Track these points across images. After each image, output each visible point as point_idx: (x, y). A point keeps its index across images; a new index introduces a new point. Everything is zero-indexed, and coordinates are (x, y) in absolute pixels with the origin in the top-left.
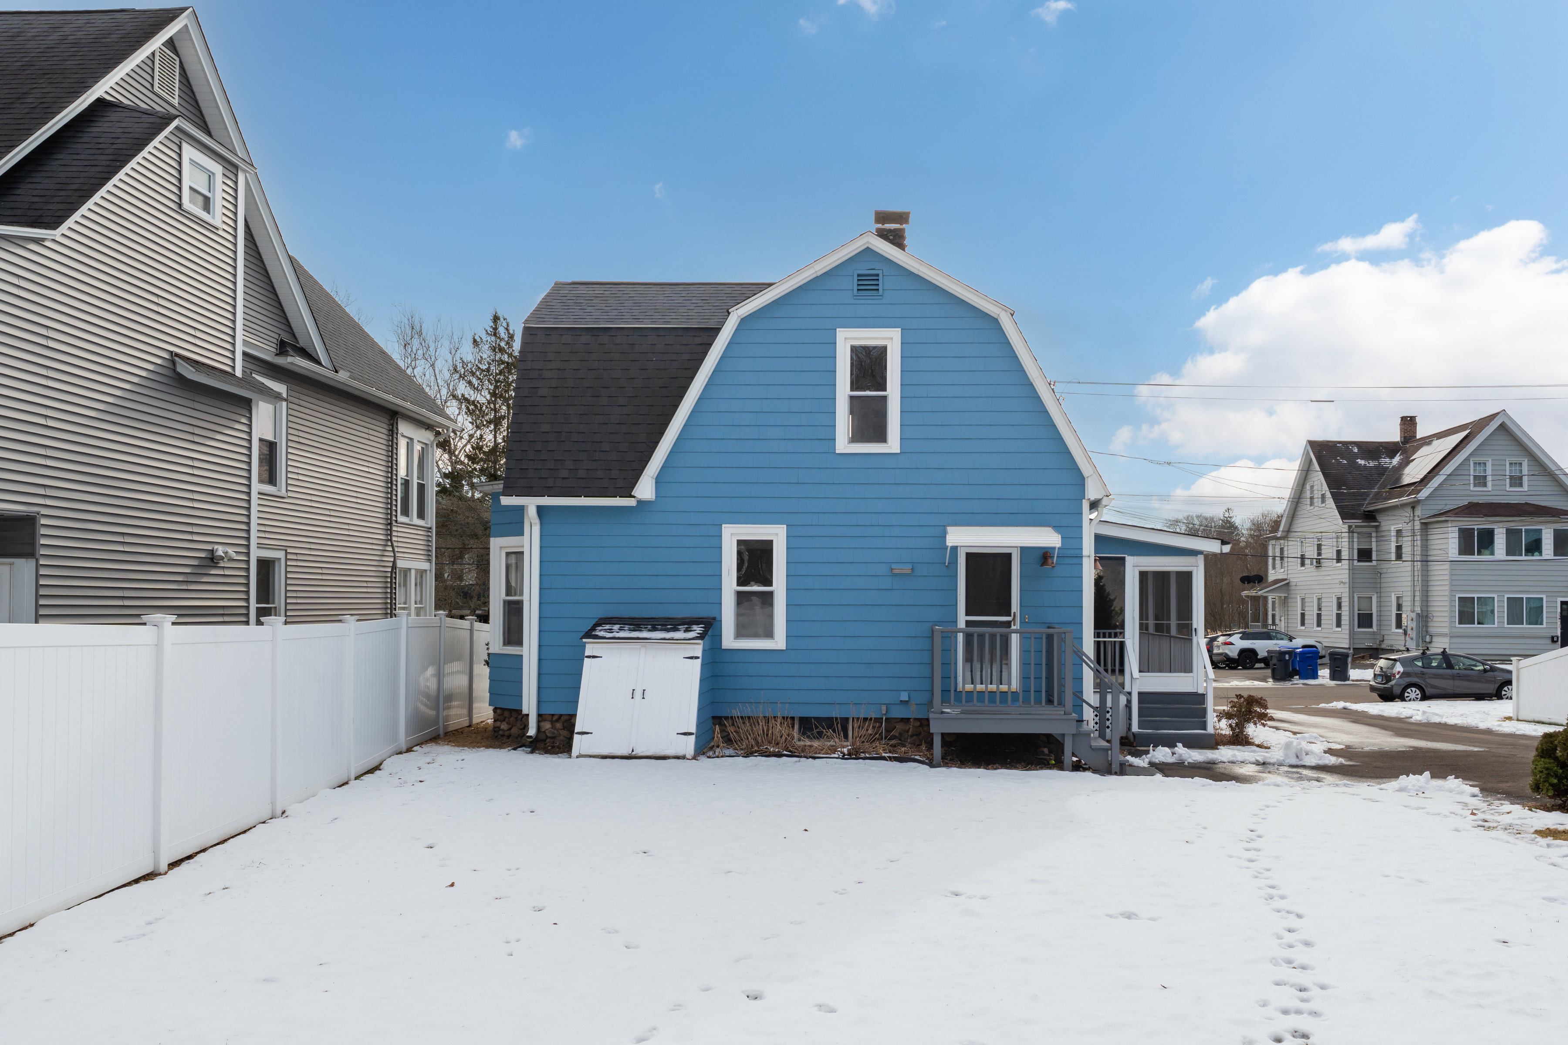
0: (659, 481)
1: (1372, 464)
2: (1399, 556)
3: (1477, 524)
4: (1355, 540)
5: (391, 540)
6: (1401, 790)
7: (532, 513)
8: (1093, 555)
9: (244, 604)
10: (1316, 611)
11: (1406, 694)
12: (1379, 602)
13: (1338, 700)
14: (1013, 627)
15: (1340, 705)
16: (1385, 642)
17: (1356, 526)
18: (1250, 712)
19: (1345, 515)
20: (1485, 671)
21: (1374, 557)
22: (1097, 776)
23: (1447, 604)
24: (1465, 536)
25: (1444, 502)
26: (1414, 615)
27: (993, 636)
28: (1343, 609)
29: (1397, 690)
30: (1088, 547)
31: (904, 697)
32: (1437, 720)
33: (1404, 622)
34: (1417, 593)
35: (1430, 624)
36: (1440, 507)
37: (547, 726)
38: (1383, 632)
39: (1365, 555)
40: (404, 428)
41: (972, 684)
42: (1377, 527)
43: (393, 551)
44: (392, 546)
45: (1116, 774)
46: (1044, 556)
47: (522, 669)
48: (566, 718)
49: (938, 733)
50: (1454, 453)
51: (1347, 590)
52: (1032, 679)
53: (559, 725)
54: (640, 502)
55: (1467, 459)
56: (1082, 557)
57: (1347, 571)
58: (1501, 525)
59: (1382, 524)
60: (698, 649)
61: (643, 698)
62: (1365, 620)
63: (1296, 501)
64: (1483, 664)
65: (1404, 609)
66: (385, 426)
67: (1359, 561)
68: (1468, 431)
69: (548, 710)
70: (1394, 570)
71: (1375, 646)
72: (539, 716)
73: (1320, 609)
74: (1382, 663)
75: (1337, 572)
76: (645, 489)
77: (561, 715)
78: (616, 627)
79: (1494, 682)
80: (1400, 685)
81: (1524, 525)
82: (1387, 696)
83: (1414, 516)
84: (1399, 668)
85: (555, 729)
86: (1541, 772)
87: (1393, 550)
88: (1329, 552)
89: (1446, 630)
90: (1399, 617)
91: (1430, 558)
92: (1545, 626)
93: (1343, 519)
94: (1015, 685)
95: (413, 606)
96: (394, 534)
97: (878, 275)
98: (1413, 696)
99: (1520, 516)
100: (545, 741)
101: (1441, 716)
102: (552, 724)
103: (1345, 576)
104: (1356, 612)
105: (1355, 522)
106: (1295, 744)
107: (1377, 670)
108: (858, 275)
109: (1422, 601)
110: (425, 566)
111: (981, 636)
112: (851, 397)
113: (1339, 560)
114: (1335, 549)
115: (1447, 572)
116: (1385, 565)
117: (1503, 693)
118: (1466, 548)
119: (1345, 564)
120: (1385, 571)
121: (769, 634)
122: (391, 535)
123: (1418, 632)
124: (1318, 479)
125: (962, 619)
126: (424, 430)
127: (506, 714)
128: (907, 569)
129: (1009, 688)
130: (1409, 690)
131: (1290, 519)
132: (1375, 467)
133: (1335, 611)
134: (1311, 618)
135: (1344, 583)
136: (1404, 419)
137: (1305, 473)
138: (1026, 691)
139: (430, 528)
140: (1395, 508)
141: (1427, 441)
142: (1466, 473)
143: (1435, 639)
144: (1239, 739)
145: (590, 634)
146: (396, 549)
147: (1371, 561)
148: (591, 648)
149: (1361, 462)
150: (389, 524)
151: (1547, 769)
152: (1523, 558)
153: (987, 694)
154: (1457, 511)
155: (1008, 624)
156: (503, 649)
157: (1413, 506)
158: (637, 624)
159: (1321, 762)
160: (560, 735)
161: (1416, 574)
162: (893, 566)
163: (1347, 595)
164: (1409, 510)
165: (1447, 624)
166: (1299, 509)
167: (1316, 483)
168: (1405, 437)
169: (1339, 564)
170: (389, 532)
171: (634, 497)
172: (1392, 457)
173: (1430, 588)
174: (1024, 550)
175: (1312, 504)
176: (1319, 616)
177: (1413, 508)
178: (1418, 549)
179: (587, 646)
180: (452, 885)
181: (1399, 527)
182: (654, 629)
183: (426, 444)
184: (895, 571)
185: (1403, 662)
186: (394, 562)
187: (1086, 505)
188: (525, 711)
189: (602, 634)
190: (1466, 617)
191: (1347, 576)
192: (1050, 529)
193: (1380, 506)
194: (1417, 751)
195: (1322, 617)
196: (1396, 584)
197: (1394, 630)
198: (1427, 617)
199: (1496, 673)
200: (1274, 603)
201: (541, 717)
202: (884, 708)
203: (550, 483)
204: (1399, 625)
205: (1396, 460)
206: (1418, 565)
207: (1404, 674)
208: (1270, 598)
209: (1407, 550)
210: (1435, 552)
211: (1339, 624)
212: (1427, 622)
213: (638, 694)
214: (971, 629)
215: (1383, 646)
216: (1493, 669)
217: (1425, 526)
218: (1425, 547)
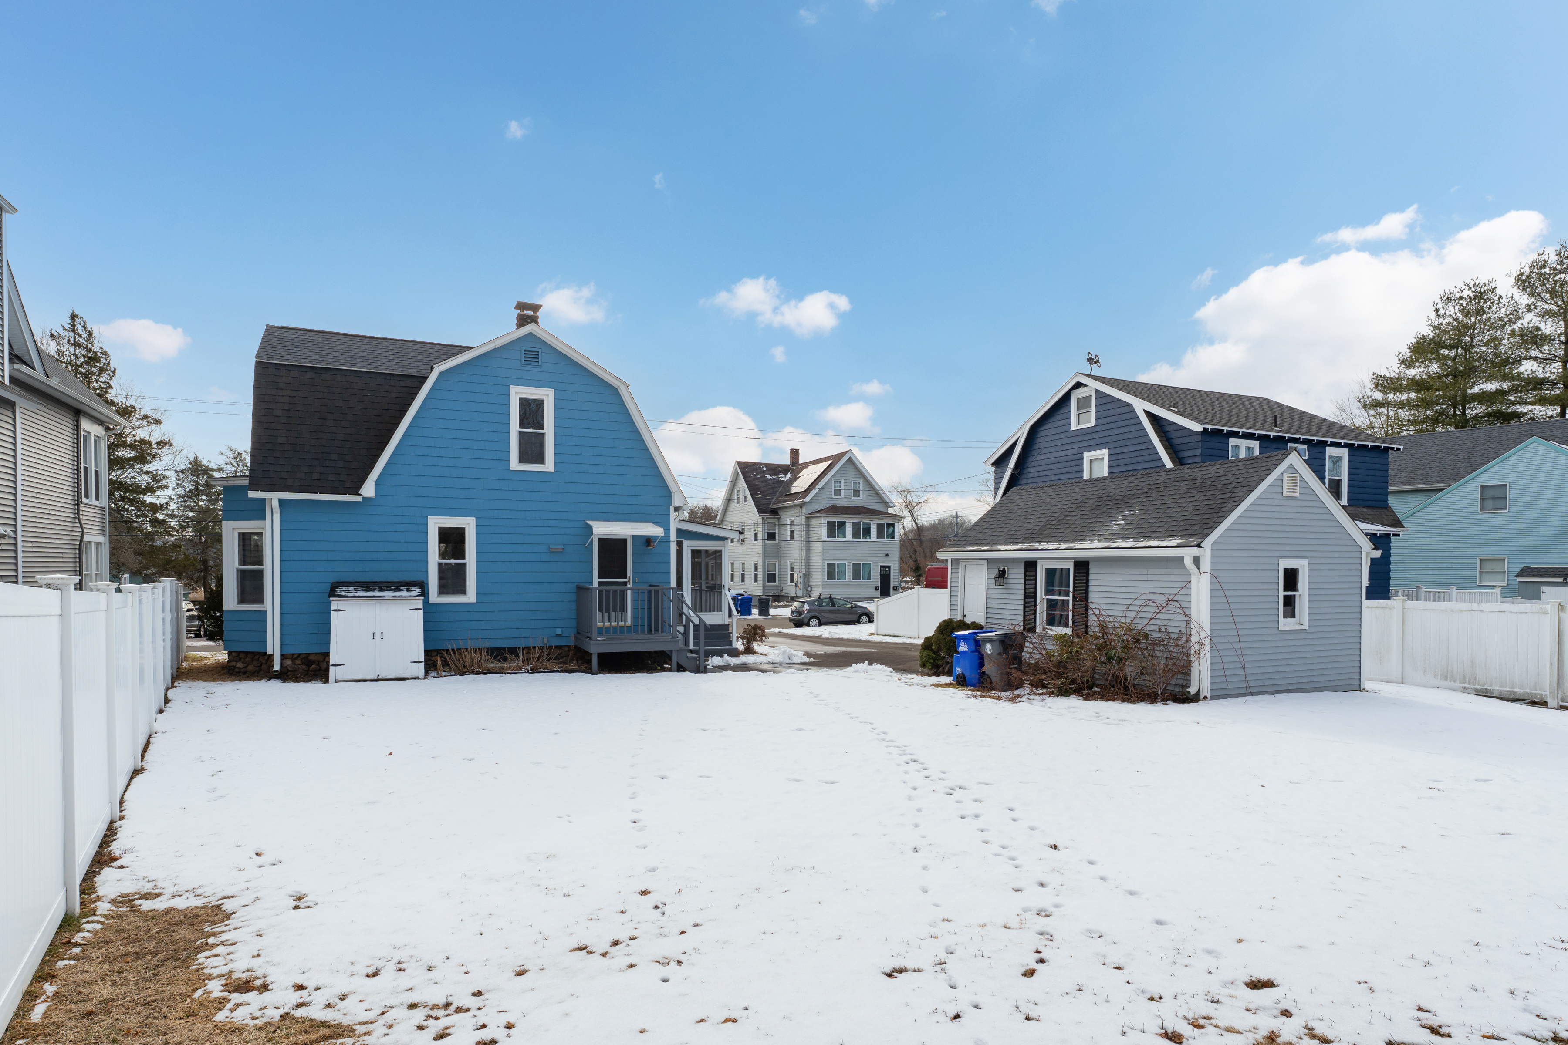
0: (378, 483)
1: (774, 478)
2: (792, 537)
3: (837, 519)
4: (766, 527)
5: (79, 518)
6: (856, 671)
7: (275, 503)
8: (676, 540)
9: (14, 573)
10: (741, 572)
11: (811, 623)
12: (780, 566)
13: (774, 627)
14: (628, 586)
15: (777, 630)
16: (784, 591)
17: (767, 518)
18: (755, 634)
19: (760, 511)
20: (852, 607)
21: (777, 538)
22: (693, 674)
23: (821, 567)
24: (831, 525)
25: (818, 505)
26: (801, 574)
27: (615, 591)
28: (759, 570)
29: (806, 621)
30: (673, 536)
31: (559, 632)
32: (837, 636)
33: (795, 579)
34: (803, 561)
35: (811, 580)
36: (816, 508)
37: (288, 662)
38: (782, 585)
39: (771, 536)
40: (86, 425)
41: (609, 622)
42: (779, 519)
43: (81, 527)
44: (80, 523)
45: (702, 672)
46: (648, 541)
47: (266, 621)
48: (304, 656)
49: (595, 653)
50: (824, 474)
51: (761, 558)
52: (639, 618)
53: (298, 662)
54: (364, 498)
55: (831, 479)
56: (670, 542)
57: (761, 547)
58: (850, 519)
59: (782, 517)
60: (420, 604)
61: (382, 638)
62: (771, 577)
63: (728, 500)
64: (851, 604)
65: (795, 570)
66: (71, 422)
67: (768, 540)
68: (830, 462)
69: (289, 651)
70: (789, 546)
71: (777, 594)
72: (282, 655)
73: (743, 571)
74: (796, 604)
75: (755, 547)
76: (368, 489)
77: (300, 654)
78: (351, 589)
79: (857, 613)
80: (807, 617)
81: (862, 519)
82: (799, 624)
83: (801, 512)
84: (806, 607)
85: (295, 664)
86: (925, 657)
87: (789, 533)
88: (749, 534)
89: (820, 584)
90: (792, 576)
91: (811, 539)
92: (872, 580)
93: (759, 513)
94: (629, 622)
95: (94, 573)
96: (81, 513)
97: (538, 352)
98: (814, 623)
99: (859, 514)
100: (287, 673)
101: (839, 634)
102: (293, 661)
103: (760, 549)
104: (767, 572)
105: (767, 515)
106: (788, 651)
107: (793, 608)
108: (525, 351)
109: (806, 565)
110: (101, 539)
111: (608, 591)
112: (520, 432)
113: (756, 539)
114: (754, 532)
115: (821, 548)
116: (784, 543)
117: (861, 620)
118: (831, 534)
119: (760, 542)
120: (783, 546)
121: (463, 591)
122: (78, 514)
123: (804, 585)
124: (743, 488)
125: (596, 581)
126: (98, 425)
127: (242, 656)
128: (559, 548)
129: (625, 623)
130: (812, 620)
131: (723, 513)
132: (776, 480)
133: (753, 572)
134: (737, 576)
135: (759, 554)
136: (792, 450)
137: (734, 483)
138: (636, 626)
139: (104, 508)
140: (790, 507)
141: (806, 465)
142: (830, 487)
143: (813, 589)
144: (749, 651)
145: (332, 593)
146: (84, 526)
147: (775, 540)
148: (335, 604)
149: (768, 477)
150: (78, 503)
151: (929, 655)
152: (861, 540)
153: (618, 628)
154: (826, 510)
155: (625, 584)
156: (236, 607)
157: (801, 506)
158: (367, 586)
159: (802, 661)
160: (299, 669)
161: (803, 548)
162: (551, 546)
163: (761, 561)
164: (799, 509)
165: (820, 580)
166: (730, 505)
167: (741, 489)
168: (793, 462)
169: (756, 542)
170: (77, 512)
171: (361, 495)
172: (786, 474)
173: (811, 558)
174: (635, 537)
175: (738, 502)
176: (743, 575)
177: (801, 507)
178: (804, 533)
179: (332, 602)
180: (391, 754)
181: (792, 519)
182: (381, 590)
183: (98, 437)
184: (552, 550)
185: (809, 603)
186: (82, 537)
187: (672, 509)
188: (269, 652)
189: (343, 594)
190: (831, 575)
191: (761, 549)
192: (651, 524)
193: (781, 505)
194: (844, 652)
195: (745, 576)
196: (791, 555)
197: (789, 584)
198: (809, 575)
199: (858, 609)
200: (712, 566)
201: (283, 656)
202: (545, 640)
203: (290, 482)
204: (792, 580)
205: (788, 476)
206: (804, 543)
207: (809, 611)
208: (710, 563)
209: (797, 534)
210: (814, 536)
211: (756, 580)
212: (809, 578)
213: (378, 636)
214: (602, 587)
215: (783, 594)
216: (856, 606)
217: (808, 518)
218: (808, 531)
